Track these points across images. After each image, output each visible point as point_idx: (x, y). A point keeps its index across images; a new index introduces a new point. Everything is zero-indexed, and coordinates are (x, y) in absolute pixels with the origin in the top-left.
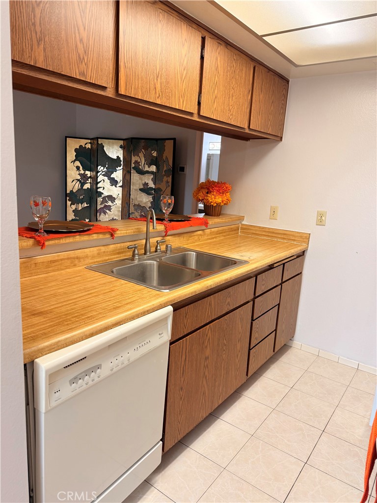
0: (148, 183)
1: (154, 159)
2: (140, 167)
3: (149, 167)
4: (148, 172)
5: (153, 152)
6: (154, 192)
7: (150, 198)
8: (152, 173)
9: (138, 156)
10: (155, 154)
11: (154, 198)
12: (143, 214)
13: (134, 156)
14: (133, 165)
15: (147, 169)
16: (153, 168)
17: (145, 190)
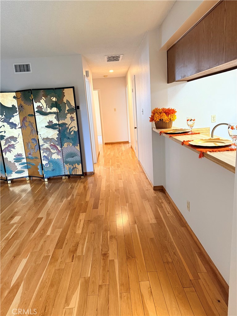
0: (52, 121)
1: (54, 103)
2: (43, 110)
3: (51, 109)
4: (50, 113)
5: (52, 98)
6: (59, 126)
7: (56, 132)
8: (54, 113)
9: (40, 102)
10: (54, 99)
11: (59, 131)
12: (52, 143)
13: (36, 102)
14: (36, 110)
15: (49, 110)
16: (55, 110)
17: (51, 126)
